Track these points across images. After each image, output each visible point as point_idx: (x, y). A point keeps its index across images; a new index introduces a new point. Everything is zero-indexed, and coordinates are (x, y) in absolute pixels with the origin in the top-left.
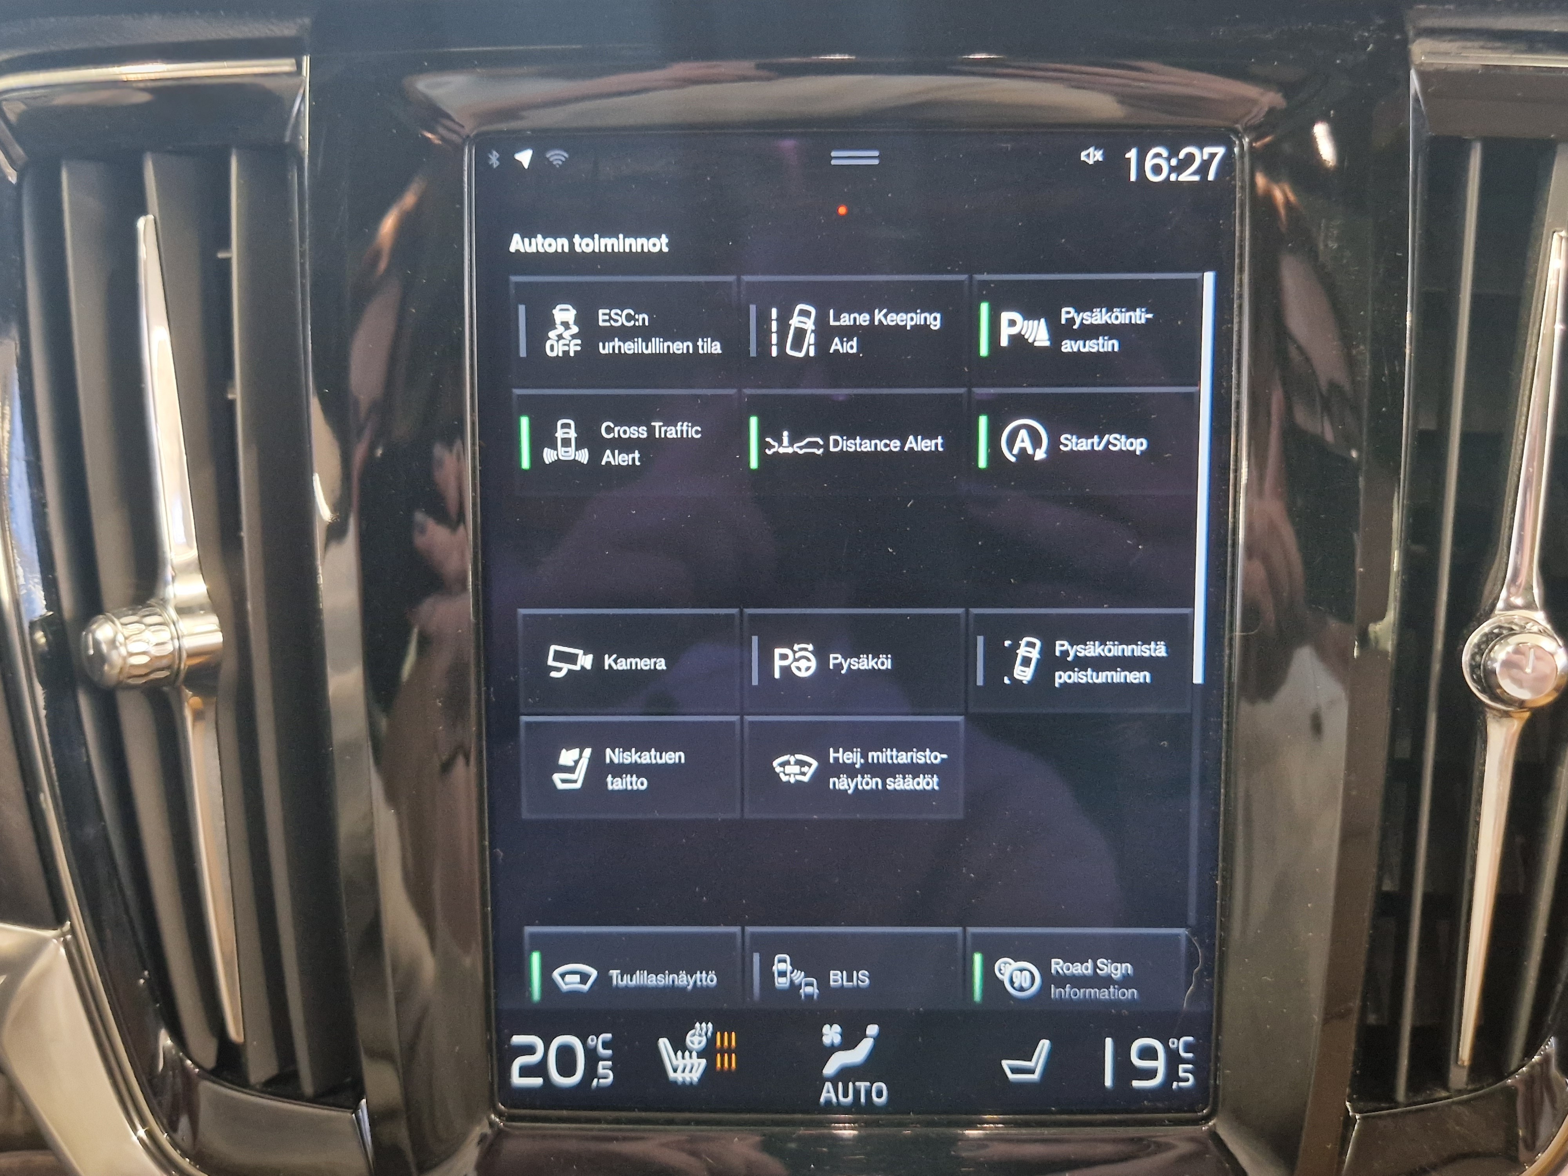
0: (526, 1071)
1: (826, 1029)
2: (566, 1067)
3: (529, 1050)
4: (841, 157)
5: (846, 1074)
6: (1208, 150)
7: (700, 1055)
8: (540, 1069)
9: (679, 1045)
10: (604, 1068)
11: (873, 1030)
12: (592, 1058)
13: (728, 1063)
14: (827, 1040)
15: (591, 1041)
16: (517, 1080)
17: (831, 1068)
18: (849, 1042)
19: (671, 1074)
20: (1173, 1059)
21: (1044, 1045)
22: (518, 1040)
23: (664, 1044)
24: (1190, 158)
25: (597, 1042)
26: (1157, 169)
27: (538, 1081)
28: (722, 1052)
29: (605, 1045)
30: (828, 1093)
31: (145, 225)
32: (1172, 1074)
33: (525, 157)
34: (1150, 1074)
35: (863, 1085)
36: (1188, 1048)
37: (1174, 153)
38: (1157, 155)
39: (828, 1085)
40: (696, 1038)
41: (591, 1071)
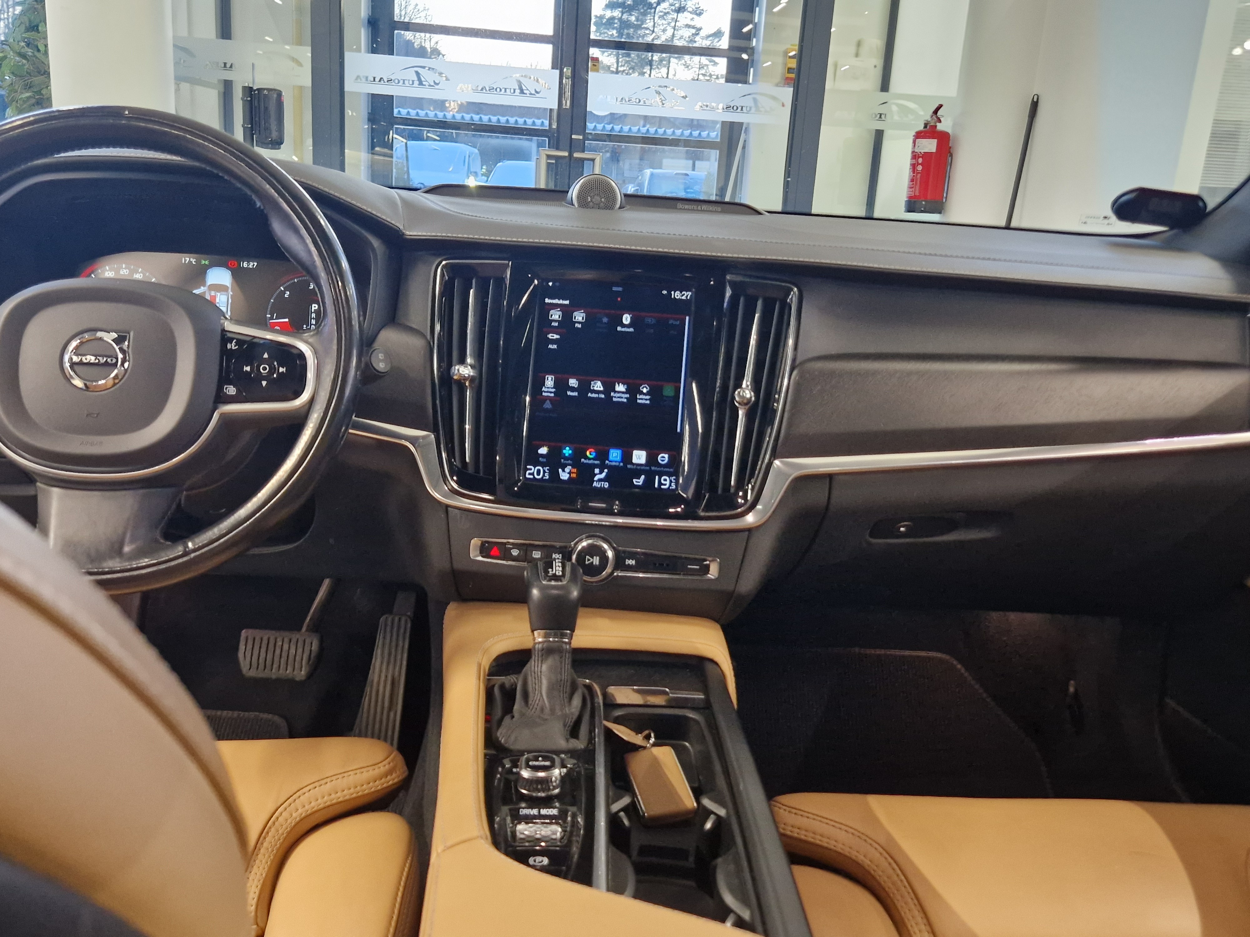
0: (530, 474)
1: (596, 469)
2: (538, 473)
3: (531, 469)
4: (614, 289)
5: (600, 480)
6: (688, 293)
7: (568, 473)
8: (533, 474)
9: (564, 471)
10: (546, 474)
11: (606, 470)
12: (544, 472)
13: (574, 475)
14: (596, 472)
15: (544, 468)
16: (528, 476)
17: (596, 478)
18: (601, 473)
19: (561, 477)
20: (671, 482)
21: (643, 477)
22: (528, 467)
23: (560, 470)
24: (684, 294)
25: (546, 469)
26: (677, 296)
27: (531, 477)
28: (573, 473)
29: (548, 470)
30: (595, 484)
31: (472, 291)
32: (670, 485)
33: (550, 284)
34: (665, 485)
35: (603, 483)
36: (674, 479)
37: (681, 292)
38: (678, 293)
39: (595, 482)
40: (568, 469)
41: (544, 475)
